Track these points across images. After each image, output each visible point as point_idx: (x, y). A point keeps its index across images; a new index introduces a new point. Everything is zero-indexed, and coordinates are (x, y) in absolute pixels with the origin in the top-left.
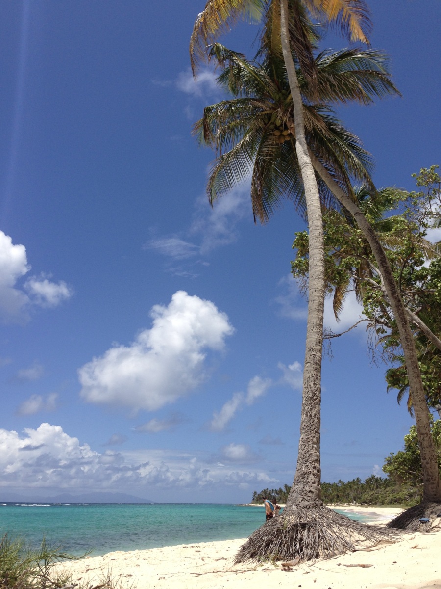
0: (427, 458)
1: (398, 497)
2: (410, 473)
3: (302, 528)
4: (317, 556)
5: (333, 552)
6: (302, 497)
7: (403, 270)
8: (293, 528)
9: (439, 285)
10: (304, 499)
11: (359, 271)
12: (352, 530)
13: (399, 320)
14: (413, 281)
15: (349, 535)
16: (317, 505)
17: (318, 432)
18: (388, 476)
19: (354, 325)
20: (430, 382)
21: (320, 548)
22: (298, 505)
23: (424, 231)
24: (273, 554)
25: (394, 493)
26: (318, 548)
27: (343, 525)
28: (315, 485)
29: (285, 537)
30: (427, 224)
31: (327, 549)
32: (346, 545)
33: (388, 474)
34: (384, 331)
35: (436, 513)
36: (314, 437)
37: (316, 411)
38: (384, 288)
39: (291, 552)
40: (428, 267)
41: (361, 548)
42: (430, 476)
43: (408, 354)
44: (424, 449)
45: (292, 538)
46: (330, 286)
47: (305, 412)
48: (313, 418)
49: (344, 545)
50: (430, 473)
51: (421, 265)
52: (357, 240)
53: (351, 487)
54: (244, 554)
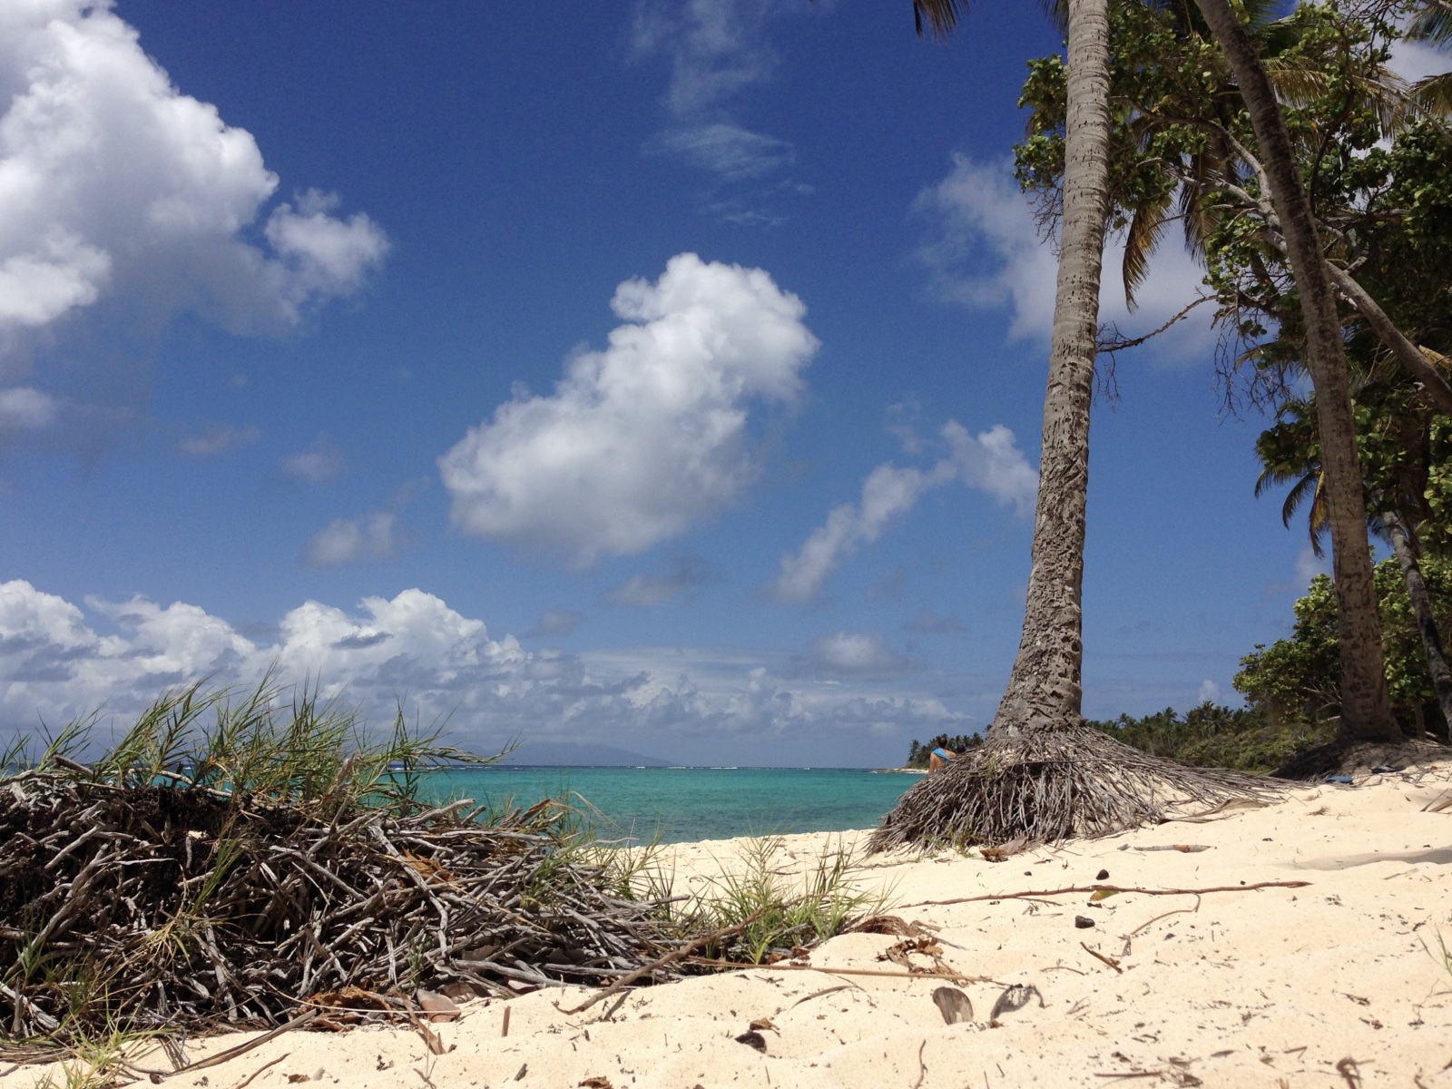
0: (1355, 634)
1: (1269, 752)
2: (1305, 693)
3: (1032, 773)
4: (1069, 833)
5: (1108, 825)
6: (1034, 706)
7: (1320, 159)
8: (1008, 775)
9: (1417, 195)
10: (1037, 712)
11: (1202, 164)
12: (1156, 778)
13: (1305, 284)
14: (1347, 191)
15: (1149, 790)
16: (1070, 725)
17: (1077, 557)
18: (1246, 698)
19: (1180, 314)
20: (1374, 452)
21: (1076, 817)
22: (1024, 724)
23: (1385, 49)
24: (960, 830)
25: (1258, 743)
26: (1071, 817)
27: (1135, 767)
28: (1068, 680)
29: (990, 794)
30: (1393, 28)
31: (1094, 820)
32: (1141, 809)
33: (1247, 695)
34: (1259, 330)
35: (1369, 765)
36: (1066, 568)
37: (1075, 506)
38: (1266, 207)
39: (1004, 825)
40: (1389, 151)
41: (1177, 816)
42: (1361, 678)
43: (1324, 372)
44: (1348, 613)
45: (1007, 795)
46: (1118, 213)
47: (1045, 509)
48: (1066, 521)
49: (1137, 811)
50: (1360, 670)
51: (1370, 146)
52: (1199, 76)
53: (1150, 730)
54: (889, 833)
